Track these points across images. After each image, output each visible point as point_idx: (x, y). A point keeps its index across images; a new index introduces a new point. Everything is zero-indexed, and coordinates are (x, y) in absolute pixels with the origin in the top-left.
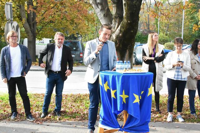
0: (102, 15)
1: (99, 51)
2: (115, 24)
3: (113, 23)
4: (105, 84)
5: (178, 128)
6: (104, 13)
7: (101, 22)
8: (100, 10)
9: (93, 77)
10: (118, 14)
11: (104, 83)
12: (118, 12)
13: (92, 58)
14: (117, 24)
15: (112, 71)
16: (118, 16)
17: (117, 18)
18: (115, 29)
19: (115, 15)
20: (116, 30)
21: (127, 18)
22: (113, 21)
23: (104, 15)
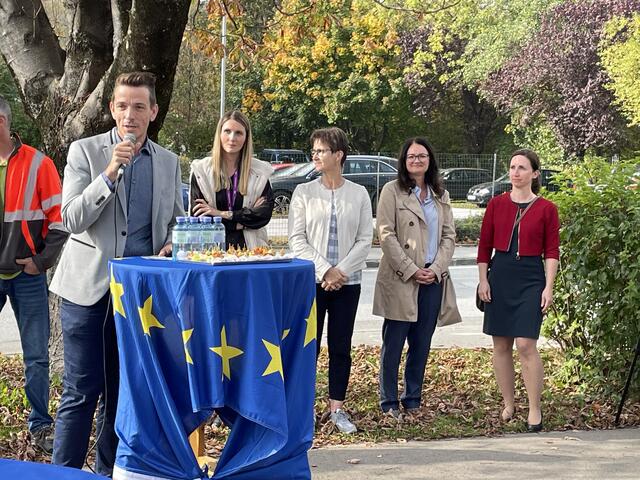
0: (18, 37)
1: (121, 166)
2: (77, 75)
3: (68, 70)
4: (142, 307)
5: (357, 463)
6: (26, 30)
7: (13, 66)
8: (10, 18)
9: (91, 282)
10: (89, 36)
11: (138, 302)
12: (90, 30)
13: (95, 198)
14: (86, 75)
15: (159, 257)
16: (91, 45)
17: (87, 49)
18: (80, 94)
19: (78, 39)
20: (85, 99)
21: (137, 54)
22: (67, 64)
23: (27, 37)
